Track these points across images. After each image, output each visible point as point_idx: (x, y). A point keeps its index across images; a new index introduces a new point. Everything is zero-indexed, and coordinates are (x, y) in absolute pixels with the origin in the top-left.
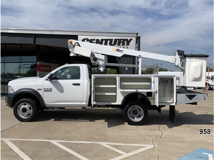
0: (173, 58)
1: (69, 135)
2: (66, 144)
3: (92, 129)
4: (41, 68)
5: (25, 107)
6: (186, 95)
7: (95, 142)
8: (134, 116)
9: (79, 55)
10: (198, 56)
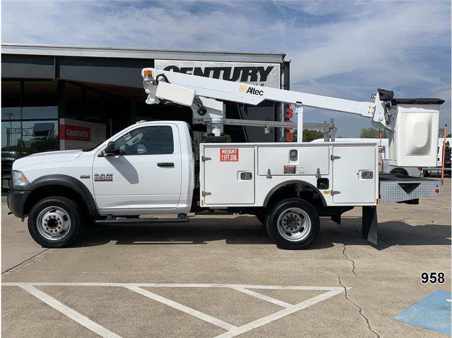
0: (370, 107)
1: (159, 272)
2: (160, 291)
3: (205, 259)
4: (69, 132)
5: (55, 217)
6: (399, 184)
7: (219, 285)
8: (289, 230)
9: (167, 102)
10: (422, 102)
